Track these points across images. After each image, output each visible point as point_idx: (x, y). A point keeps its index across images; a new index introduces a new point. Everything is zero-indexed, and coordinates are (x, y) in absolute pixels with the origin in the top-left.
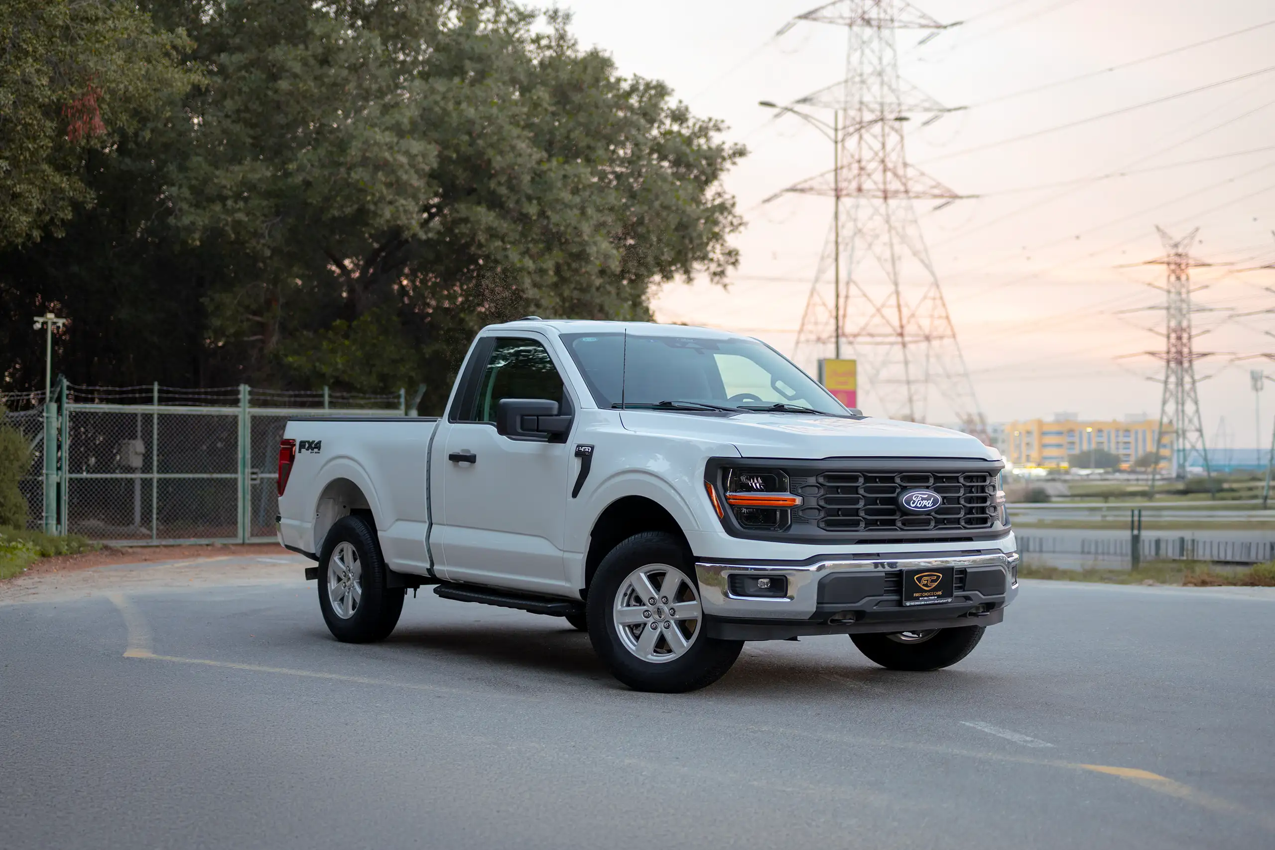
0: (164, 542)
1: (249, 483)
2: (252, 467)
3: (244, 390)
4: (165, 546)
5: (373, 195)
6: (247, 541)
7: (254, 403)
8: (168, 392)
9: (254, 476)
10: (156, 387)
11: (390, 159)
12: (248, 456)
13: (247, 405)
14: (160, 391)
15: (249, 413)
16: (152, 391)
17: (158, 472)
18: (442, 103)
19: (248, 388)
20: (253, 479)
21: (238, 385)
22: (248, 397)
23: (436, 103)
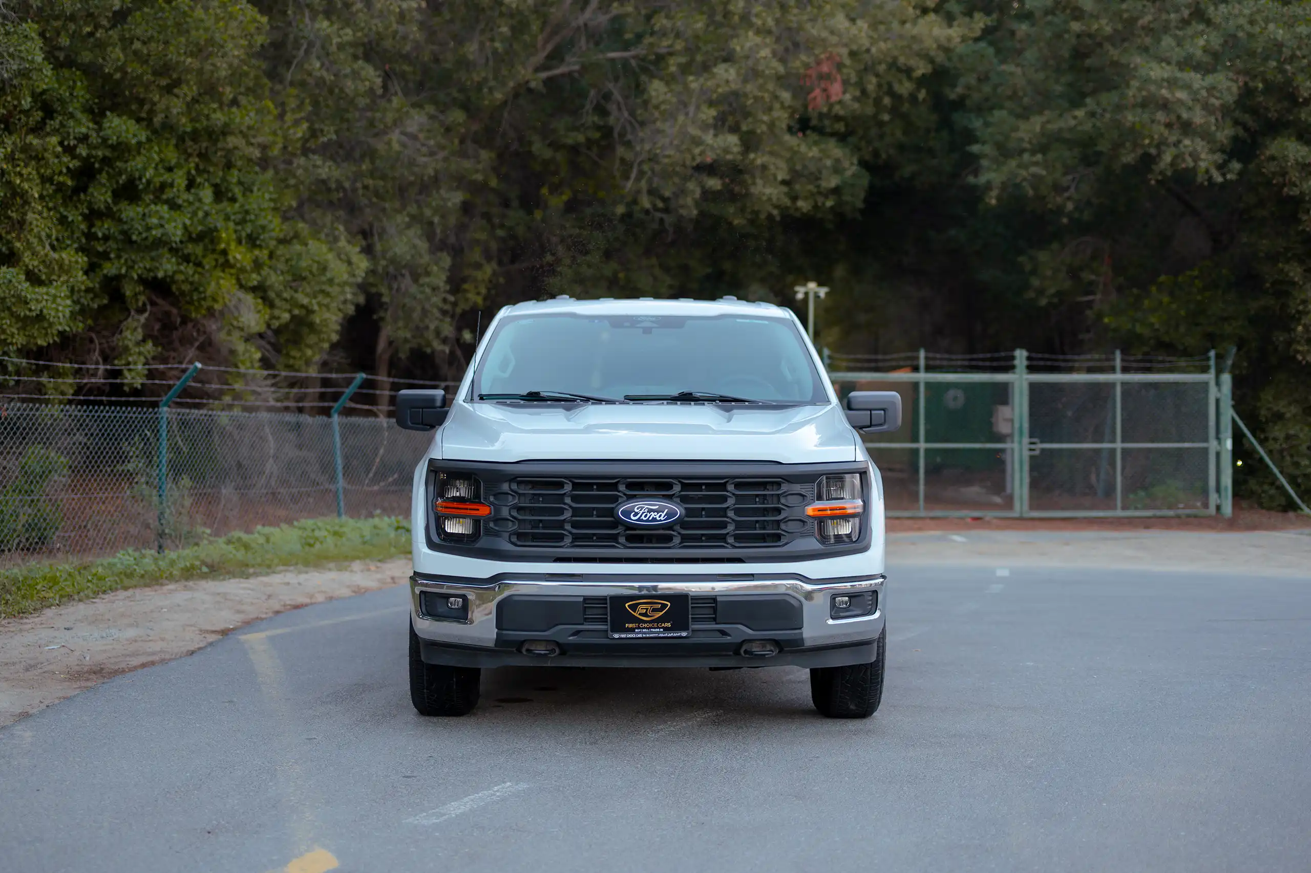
0: (932, 514)
1: (1026, 454)
2: (1031, 437)
3: (1021, 356)
4: (932, 518)
5: (1152, 138)
6: (1026, 515)
7: (1031, 369)
8: (934, 359)
9: (1033, 447)
10: (922, 354)
11: (1169, 96)
12: (1026, 425)
13: (1025, 370)
14: (927, 358)
15: (1027, 379)
16: (917, 358)
17: (927, 440)
18: (1248, 27)
19: (1025, 353)
20: (1031, 450)
21: (1013, 350)
22: (1025, 363)
23: (1240, 27)
